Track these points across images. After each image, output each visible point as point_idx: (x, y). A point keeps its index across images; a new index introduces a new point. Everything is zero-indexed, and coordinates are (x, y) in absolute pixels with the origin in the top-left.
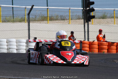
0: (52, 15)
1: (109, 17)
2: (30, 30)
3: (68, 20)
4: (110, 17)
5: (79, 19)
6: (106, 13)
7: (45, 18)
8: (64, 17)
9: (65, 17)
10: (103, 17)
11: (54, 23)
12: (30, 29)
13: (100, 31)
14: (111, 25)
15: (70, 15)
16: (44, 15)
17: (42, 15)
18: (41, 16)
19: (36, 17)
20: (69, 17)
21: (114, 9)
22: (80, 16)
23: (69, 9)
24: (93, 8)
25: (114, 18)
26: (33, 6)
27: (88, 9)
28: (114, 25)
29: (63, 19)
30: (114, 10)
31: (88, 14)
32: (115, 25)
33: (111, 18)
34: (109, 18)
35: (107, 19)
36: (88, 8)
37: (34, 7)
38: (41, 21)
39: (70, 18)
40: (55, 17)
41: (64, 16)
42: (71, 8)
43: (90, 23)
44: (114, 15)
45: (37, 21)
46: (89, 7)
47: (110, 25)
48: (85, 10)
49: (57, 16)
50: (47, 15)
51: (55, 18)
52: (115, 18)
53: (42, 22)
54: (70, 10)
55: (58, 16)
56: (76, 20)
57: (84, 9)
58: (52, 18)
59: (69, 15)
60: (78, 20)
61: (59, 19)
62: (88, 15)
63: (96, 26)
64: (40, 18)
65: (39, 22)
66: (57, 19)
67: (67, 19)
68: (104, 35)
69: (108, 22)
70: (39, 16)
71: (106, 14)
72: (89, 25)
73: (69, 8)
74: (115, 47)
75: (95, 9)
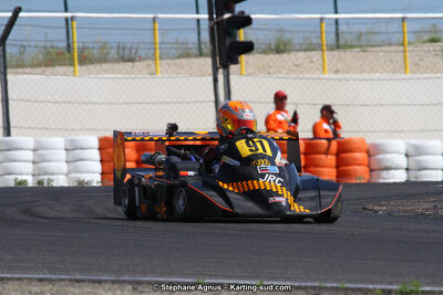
0: (84, 43)
1: (297, 47)
2: (10, 102)
3: (144, 59)
4: (304, 47)
5: (188, 56)
6: (285, 31)
7: (58, 55)
8: (131, 48)
9: (134, 51)
10: (280, 48)
11: (98, 73)
12: (10, 97)
13: (280, 100)
14: (314, 76)
15: (157, 40)
16: (55, 45)
17: (48, 45)
18: (45, 48)
19: (22, 53)
20: (155, 49)
21: (319, 16)
22: (190, 46)
23: (154, 19)
24: (243, 12)
25: (322, 50)
26: (17, 11)
27: (227, 16)
28: (321, 76)
29: (127, 56)
30: (321, 19)
31: (230, 36)
32: (326, 76)
33: (306, 50)
34: (297, 51)
35: (293, 54)
36: (229, 12)
37: (21, 14)
38: (47, 66)
39: (158, 51)
40: (95, 51)
41: (129, 46)
42: (160, 16)
43: (233, 68)
44: (321, 37)
45: (27, 67)
46: (231, 10)
47: (307, 76)
48: (217, 23)
49: (104, 46)
50: (65, 44)
51: (96, 56)
52: (325, 48)
53: (49, 70)
54: (157, 25)
55: (108, 46)
56: (177, 61)
57: (211, 18)
58: (86, 53)
59: (155, 44)
60: (183, 61)
61: (110, 56)
62: (228, 41)
63: (257, 79)
64: (41, 56)
65: (39, 70)
66: (103, 59)
67: (141, 59)
68: (295, 114)
69: (297, 66)
70: (36, 47)
71: (288, 35)
72: (232, 77)
73: (152, 16)
74: (334, 157)
75: (252, 16)
